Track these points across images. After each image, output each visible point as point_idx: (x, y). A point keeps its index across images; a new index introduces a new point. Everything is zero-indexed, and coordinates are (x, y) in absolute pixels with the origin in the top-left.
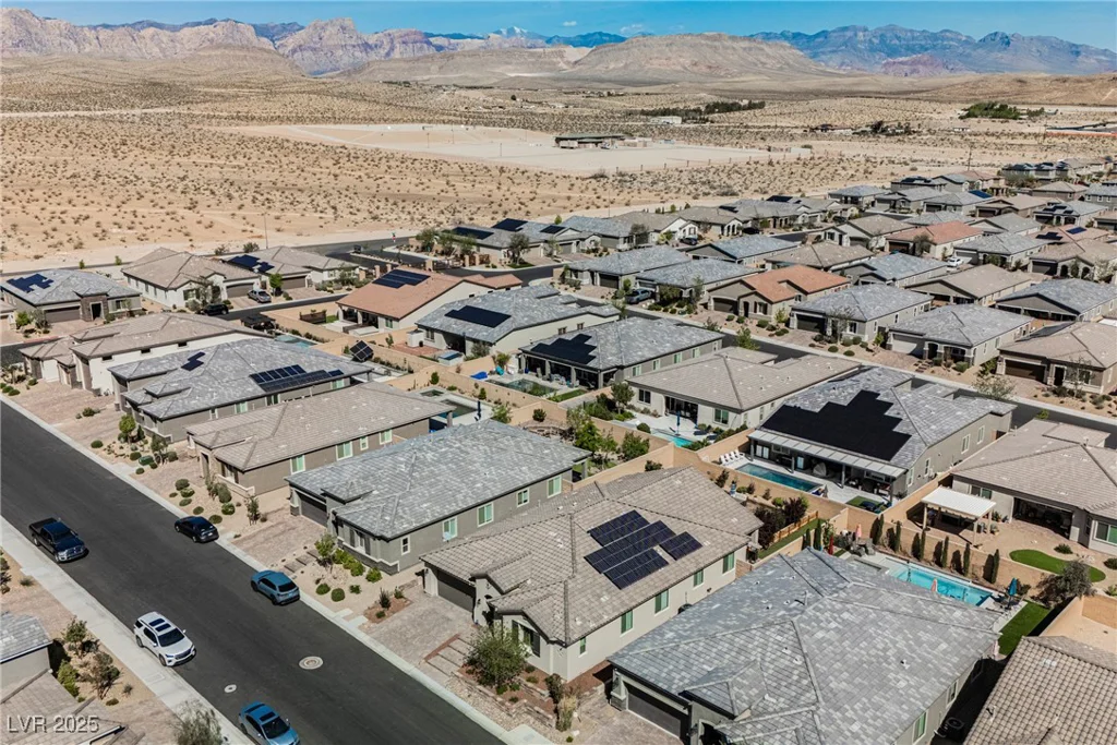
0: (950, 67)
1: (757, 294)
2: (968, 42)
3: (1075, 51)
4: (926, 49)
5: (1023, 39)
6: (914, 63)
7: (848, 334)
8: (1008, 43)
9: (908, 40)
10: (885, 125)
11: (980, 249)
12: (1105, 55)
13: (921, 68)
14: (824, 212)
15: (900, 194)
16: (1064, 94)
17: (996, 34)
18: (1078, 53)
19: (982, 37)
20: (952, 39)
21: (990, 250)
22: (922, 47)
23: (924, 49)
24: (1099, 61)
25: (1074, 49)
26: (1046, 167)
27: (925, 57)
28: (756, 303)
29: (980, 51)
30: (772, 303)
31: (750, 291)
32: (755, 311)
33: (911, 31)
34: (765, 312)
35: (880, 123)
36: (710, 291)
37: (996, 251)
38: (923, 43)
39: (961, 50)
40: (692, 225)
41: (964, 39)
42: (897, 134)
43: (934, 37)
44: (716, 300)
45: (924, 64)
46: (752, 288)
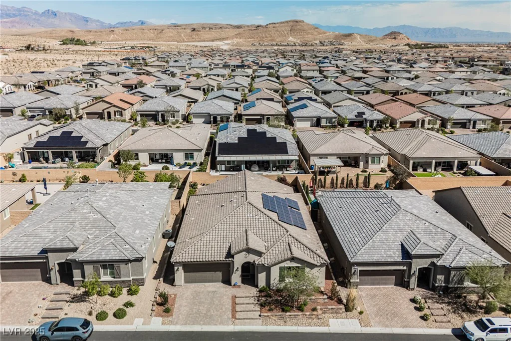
0: (31, 25)
1: (115, 106)
2: (36, 13)
3: (86, 20)
4: (17, 16)
5: (62, 13)
6: (12, 22)
7: (171, 119)
8: (56, 15)
9: (6, 11)
10: (32, 46)
11: (167, 85)
12: (99, 23)
13: (16, 24)
14: (68, 78)
15: (94, 69)
16: (93, 37)
17: (49, 10)
18: (87, 21)
19: (43, 11)
20: (28, 12)
21: (172, 85)
22: (14, 14)
23: (15, 15)
24: (97, 25)
25: (85, 19)
26: (138, 58)
27: (17, 19)
28: (115, 111)
29: (43, 18)
30: (125, 110)
31: (110, 105)
32: (115, 115)
33: (6, 6)
34: (121, 115)
35: (30, 45)
36: (82, 109)
37: (175, 85)
38: (14, 13)
39: (34, 17)
40: (9, 85)
41: (34, 12)
42: (40, 51)
43: (19, 10)
44: (87, 114)
45: (17, 23)
46: (111, 104)
